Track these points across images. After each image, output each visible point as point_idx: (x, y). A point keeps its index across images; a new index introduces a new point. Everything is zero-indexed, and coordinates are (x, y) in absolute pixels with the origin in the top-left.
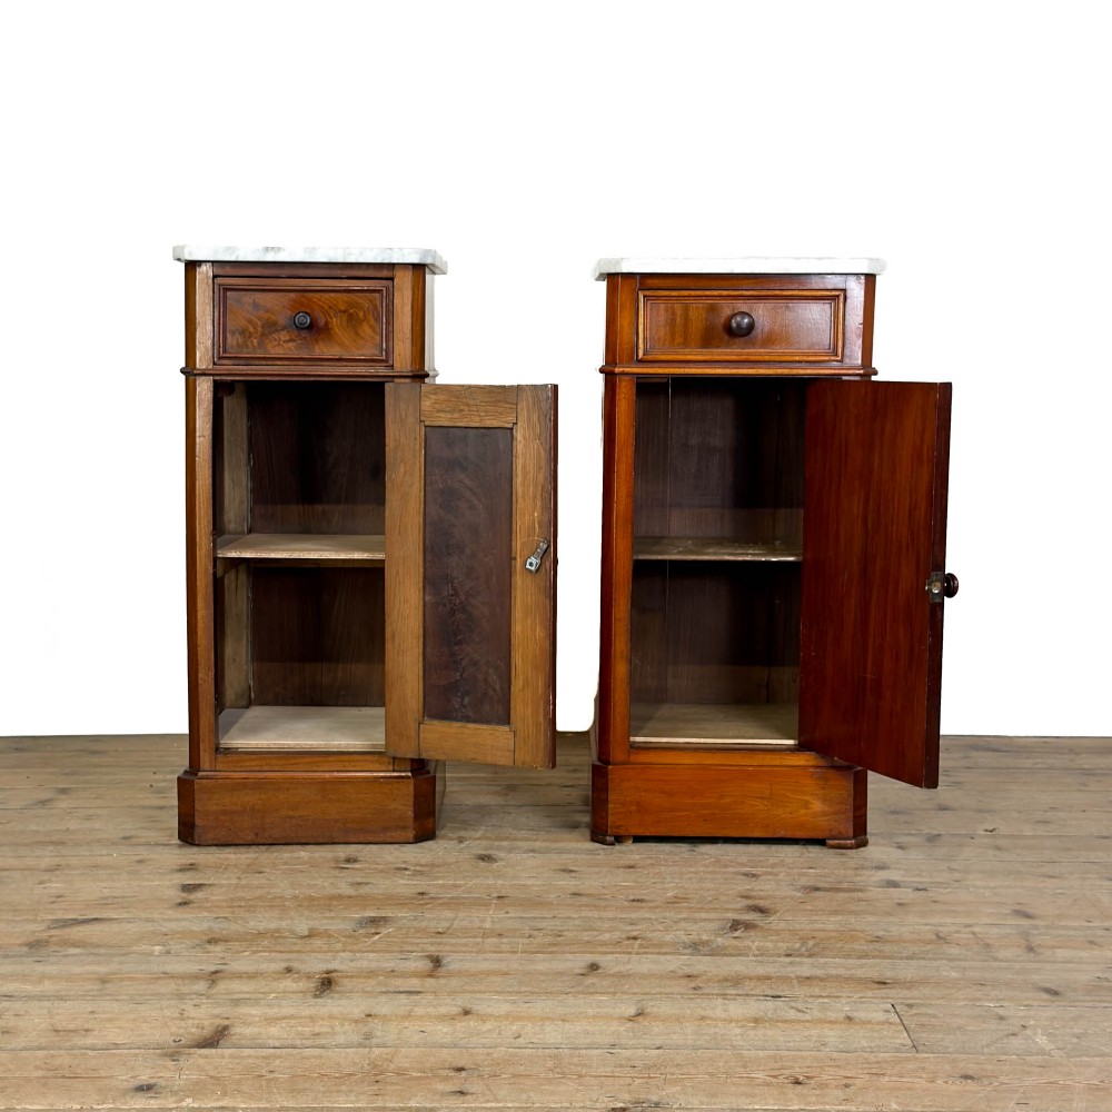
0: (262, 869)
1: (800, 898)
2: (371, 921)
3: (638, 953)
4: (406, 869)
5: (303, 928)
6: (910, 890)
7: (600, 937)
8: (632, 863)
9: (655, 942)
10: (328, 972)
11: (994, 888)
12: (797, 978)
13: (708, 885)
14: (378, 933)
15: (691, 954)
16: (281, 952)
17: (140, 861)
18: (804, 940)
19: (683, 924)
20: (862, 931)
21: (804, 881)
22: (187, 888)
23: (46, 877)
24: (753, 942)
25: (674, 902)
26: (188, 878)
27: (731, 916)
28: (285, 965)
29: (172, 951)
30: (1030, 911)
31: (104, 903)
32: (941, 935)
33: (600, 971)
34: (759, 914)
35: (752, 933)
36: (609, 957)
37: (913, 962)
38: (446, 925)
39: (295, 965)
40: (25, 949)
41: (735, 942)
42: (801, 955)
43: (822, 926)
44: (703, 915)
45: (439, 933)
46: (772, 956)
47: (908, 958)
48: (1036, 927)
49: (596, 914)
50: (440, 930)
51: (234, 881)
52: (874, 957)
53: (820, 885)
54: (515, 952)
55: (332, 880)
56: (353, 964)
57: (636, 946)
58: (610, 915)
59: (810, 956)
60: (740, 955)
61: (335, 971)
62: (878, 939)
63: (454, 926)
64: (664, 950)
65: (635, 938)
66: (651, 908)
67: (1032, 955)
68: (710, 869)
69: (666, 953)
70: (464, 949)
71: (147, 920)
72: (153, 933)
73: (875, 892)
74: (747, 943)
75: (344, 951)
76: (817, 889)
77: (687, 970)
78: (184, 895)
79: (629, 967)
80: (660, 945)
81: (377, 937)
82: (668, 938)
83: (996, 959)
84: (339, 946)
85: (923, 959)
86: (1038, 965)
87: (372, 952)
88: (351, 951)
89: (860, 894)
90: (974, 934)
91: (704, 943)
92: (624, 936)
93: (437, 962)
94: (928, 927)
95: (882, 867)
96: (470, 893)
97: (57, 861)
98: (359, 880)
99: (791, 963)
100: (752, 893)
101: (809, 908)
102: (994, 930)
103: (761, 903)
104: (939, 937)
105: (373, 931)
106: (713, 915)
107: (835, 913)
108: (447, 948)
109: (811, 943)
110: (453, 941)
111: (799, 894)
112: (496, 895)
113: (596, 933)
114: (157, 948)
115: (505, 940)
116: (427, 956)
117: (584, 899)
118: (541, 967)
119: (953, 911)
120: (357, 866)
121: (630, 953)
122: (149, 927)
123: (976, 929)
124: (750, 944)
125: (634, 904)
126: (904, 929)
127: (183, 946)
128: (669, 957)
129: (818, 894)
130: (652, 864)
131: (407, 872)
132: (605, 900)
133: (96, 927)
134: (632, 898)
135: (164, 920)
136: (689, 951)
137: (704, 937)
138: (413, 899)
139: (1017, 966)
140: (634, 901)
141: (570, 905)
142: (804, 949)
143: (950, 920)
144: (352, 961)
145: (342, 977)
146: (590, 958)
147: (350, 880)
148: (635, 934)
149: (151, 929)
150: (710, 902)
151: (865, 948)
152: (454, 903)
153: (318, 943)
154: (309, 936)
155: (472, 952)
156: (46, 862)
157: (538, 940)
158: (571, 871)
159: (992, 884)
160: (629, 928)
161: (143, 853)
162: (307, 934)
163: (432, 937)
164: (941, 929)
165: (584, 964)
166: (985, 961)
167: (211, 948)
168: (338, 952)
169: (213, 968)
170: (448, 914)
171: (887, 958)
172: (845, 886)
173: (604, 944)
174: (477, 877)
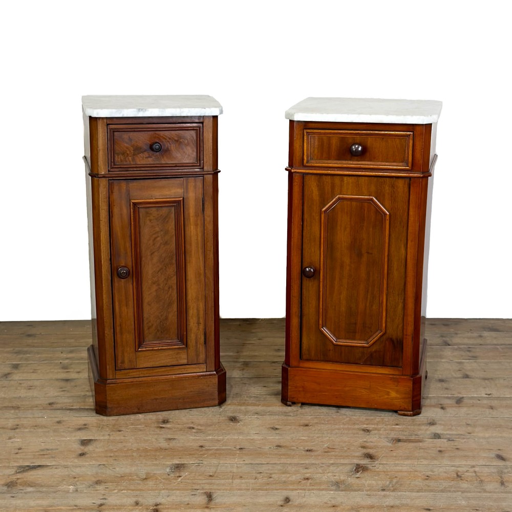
0: (121, 429)
1: (391, 447)
2: (177, 467)
3: (309, 490)
4: (193, 428)
5: (142, 473)
6: (446, 440)
7: (290, 479)
8: (306, 422)
9: (318, 481)
10: (157, 505)
11: (488, 438)
12: (387, 506)
13: (345, 438)
14: (180, 477)
15: (336, 490)
16: (133, 490)
17: (59, 422)
18: (391, 479)
19: (331, 468)
20: (420, 472)
21: (393, 435)
22: (85, 443)
23: (11, 433)
24: (366, 481)
25: (328, 451)
26: (84, 436)
27: (356, 461)
28: (134, 499)
29: (79, 490)
30: (504, 455)
31: (44, 453)
32: (459, 473)
33: (290, 503)
34: (370, 460)
35: (366, 474)
36: (295, 493)
37: (444, 495)
38: (213, 469)
39: (140, 499)
40: (5, 488)
41: (357, 481)
42: (389, 490)
43: (400, 468)
44: (342, 461)
45: (211, 476)
46: (375, 491)
47: (442, 491)
48: (506, 467)
49: (289, 461)
50: (211, 474)
51: (107, 437)
52: (425, 491)
53: (401, 437)
54: (248, 490)
55: (156, 437)
56: (169, 499)
57: (308, 484)
58: (296, 461)
59: (394, 491)
60: (359, 490)
61: (160, 504)
62: (428, 478)
63: (218, 471)
64: (322, 487)
65: (308, 479)
66: (316, 456)
67: (503, 488)
68: (346, 426)
69: (323, 490)
70: (223, 488)
71: (66, 467)
72: (69, 476)
73: (429, 442)
74: (363, 481)
75: (164, 489)
76: (399, 440)
77: (333, 502)
78: (82, 448)
79: (304, 499)
80: (320, 484)
81: (180, 479)
82: (325, 478)
83: (485, 491)
84: (161, 485)
85: (450, 491)
86: (504, 495)
87: (178, 489)
88: (167, 489)
89: (421, 444)
90: (475, 472)
91: (343, 482)
92: (302, 477)
93: (210, 496)
94: (453, 468)
95: (432, 423)
96: (226, 446)
97: (16, 422)
98: (169, 436)
99: (384, 496)
100: (368, 444)
101: (395, 454)
102: (486, 470)
103: (371, 451)
104: (458, 476)
105: (178, 475)
106: (346, 461)
107: (408, 458)
108: (215, 487)
109: (395, 481)
110: (217, 482)
111: (390, 445)
112: (238, 447)
113: (288, 475)
114: (71, 487)
115: (243, 481)
116: (205, 493)
117: (283, 451)
118: (261, 500)
119: (465, 456)
120: (168, 426)
121: (304, 490)
122: (65, 472)
123: (477, 469)
124: (364, 482)
125: (308, 453)
126: (441, 470)
127: (84, 486)
128: (324, 492)
129: (400, 444)
130: (317, 423)
131: (194, 430)
132: (294, 450)
133: (39, 472)
134: (306, 448)
135: (73, 466)
136: (334, 488)
137: (342, 478)
138: (197, 450)
139: (495, 496)
140: (307, 451)
141: (276, 454)
142: (391, 486)
143: (464, 463)
144: (168, 496)
145: (163, 509)
146: (286, 493)
147: (165, 437)
148: (307, 475)
149: (67, 473)
150: (346, 451)
151: (421, 484)
152: (218, 454)
153: (151, 483)
154: (146, 479)
155: (226, 490)
156: (11, 423)
157: (260, 481)
158: (276, 429)
159: (487, 435)
160: (306, 471)
161: (59, 415)
162: (145, 477)
163: (207, 479)
164: (459, 469)
165: (282, 498)
166: (480, 492)
167: (98, 487)
168: (161, 490)
169: (99, 502)
170: (215, 461)
171: (431, 491)
172: (413, 438)
173: (293, 483)
174: (229, 434)
